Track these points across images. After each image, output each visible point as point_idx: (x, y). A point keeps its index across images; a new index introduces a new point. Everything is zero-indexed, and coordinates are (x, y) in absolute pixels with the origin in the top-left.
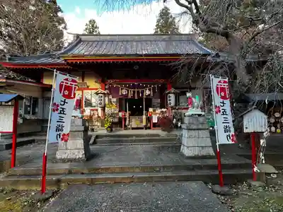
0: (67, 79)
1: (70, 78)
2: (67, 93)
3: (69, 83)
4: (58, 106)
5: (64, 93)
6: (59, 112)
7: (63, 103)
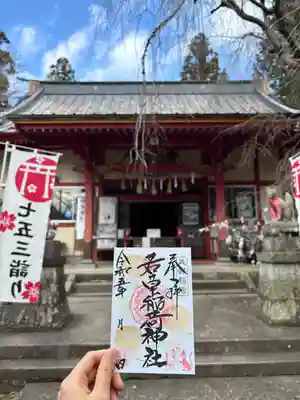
0: (33, 160)
1: (41, 158)
2: (32, 189)
3: (39, 167)
4: (12, 217)
5: (26, 190)
6: (16, 230)
7: (24, 212)
